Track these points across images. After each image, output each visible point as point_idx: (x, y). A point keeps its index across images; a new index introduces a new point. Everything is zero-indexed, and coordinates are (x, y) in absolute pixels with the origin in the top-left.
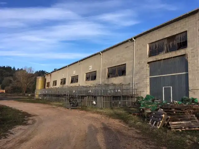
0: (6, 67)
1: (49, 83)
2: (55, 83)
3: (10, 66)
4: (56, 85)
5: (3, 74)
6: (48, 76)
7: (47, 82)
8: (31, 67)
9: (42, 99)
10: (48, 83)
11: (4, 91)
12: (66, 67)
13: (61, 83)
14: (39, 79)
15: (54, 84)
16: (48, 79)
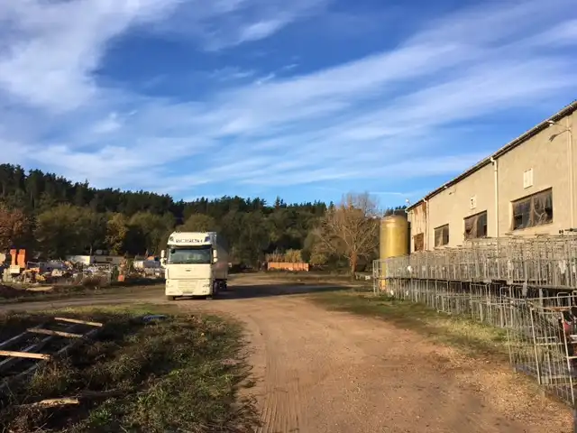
0: (312, 204)
1: (422, 235)
2: (443, 233)
3: (322, 201)
4: (446, 240)
5: (308, 223)
6: (416, 212)
7: (414, 232)
8: (366, 195)
9: (397, 297)
10: (420, 237)
11: (306, 266)
12: (488, 162)
13: (468, 231)
14: (388, 225)
15: (441, 239)
16: (418, 224)
